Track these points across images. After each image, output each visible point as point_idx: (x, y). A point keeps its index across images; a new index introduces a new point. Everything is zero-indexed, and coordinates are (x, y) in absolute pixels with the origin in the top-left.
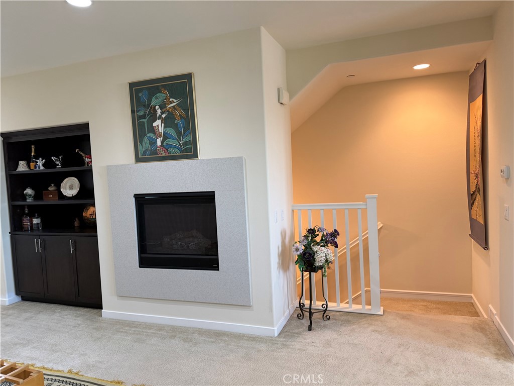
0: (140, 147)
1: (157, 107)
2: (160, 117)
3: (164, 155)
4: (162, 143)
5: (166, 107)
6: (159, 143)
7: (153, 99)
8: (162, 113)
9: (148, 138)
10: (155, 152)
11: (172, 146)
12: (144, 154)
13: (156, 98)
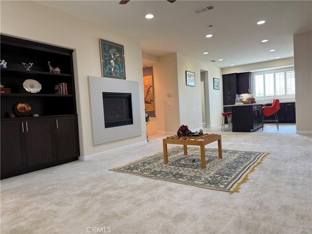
0: (105, 70)
1: (112, 54)
2: (113, 59)
3: (114, 76)
4: (114, 70)
5: (115, 56)
6: (113, 70)
7: (110, 50)
8: (114, 58)
9: (109, 66)
10: (111, 74)
11: (117, 73)
12: (107, 74)
13: (112, 50)
